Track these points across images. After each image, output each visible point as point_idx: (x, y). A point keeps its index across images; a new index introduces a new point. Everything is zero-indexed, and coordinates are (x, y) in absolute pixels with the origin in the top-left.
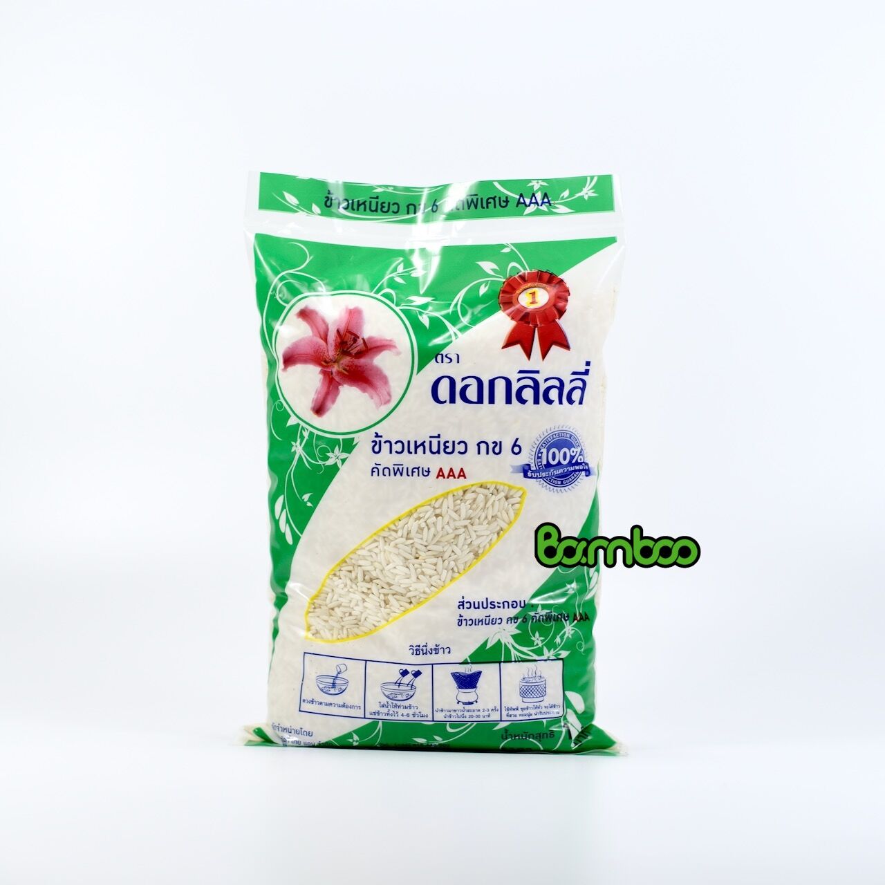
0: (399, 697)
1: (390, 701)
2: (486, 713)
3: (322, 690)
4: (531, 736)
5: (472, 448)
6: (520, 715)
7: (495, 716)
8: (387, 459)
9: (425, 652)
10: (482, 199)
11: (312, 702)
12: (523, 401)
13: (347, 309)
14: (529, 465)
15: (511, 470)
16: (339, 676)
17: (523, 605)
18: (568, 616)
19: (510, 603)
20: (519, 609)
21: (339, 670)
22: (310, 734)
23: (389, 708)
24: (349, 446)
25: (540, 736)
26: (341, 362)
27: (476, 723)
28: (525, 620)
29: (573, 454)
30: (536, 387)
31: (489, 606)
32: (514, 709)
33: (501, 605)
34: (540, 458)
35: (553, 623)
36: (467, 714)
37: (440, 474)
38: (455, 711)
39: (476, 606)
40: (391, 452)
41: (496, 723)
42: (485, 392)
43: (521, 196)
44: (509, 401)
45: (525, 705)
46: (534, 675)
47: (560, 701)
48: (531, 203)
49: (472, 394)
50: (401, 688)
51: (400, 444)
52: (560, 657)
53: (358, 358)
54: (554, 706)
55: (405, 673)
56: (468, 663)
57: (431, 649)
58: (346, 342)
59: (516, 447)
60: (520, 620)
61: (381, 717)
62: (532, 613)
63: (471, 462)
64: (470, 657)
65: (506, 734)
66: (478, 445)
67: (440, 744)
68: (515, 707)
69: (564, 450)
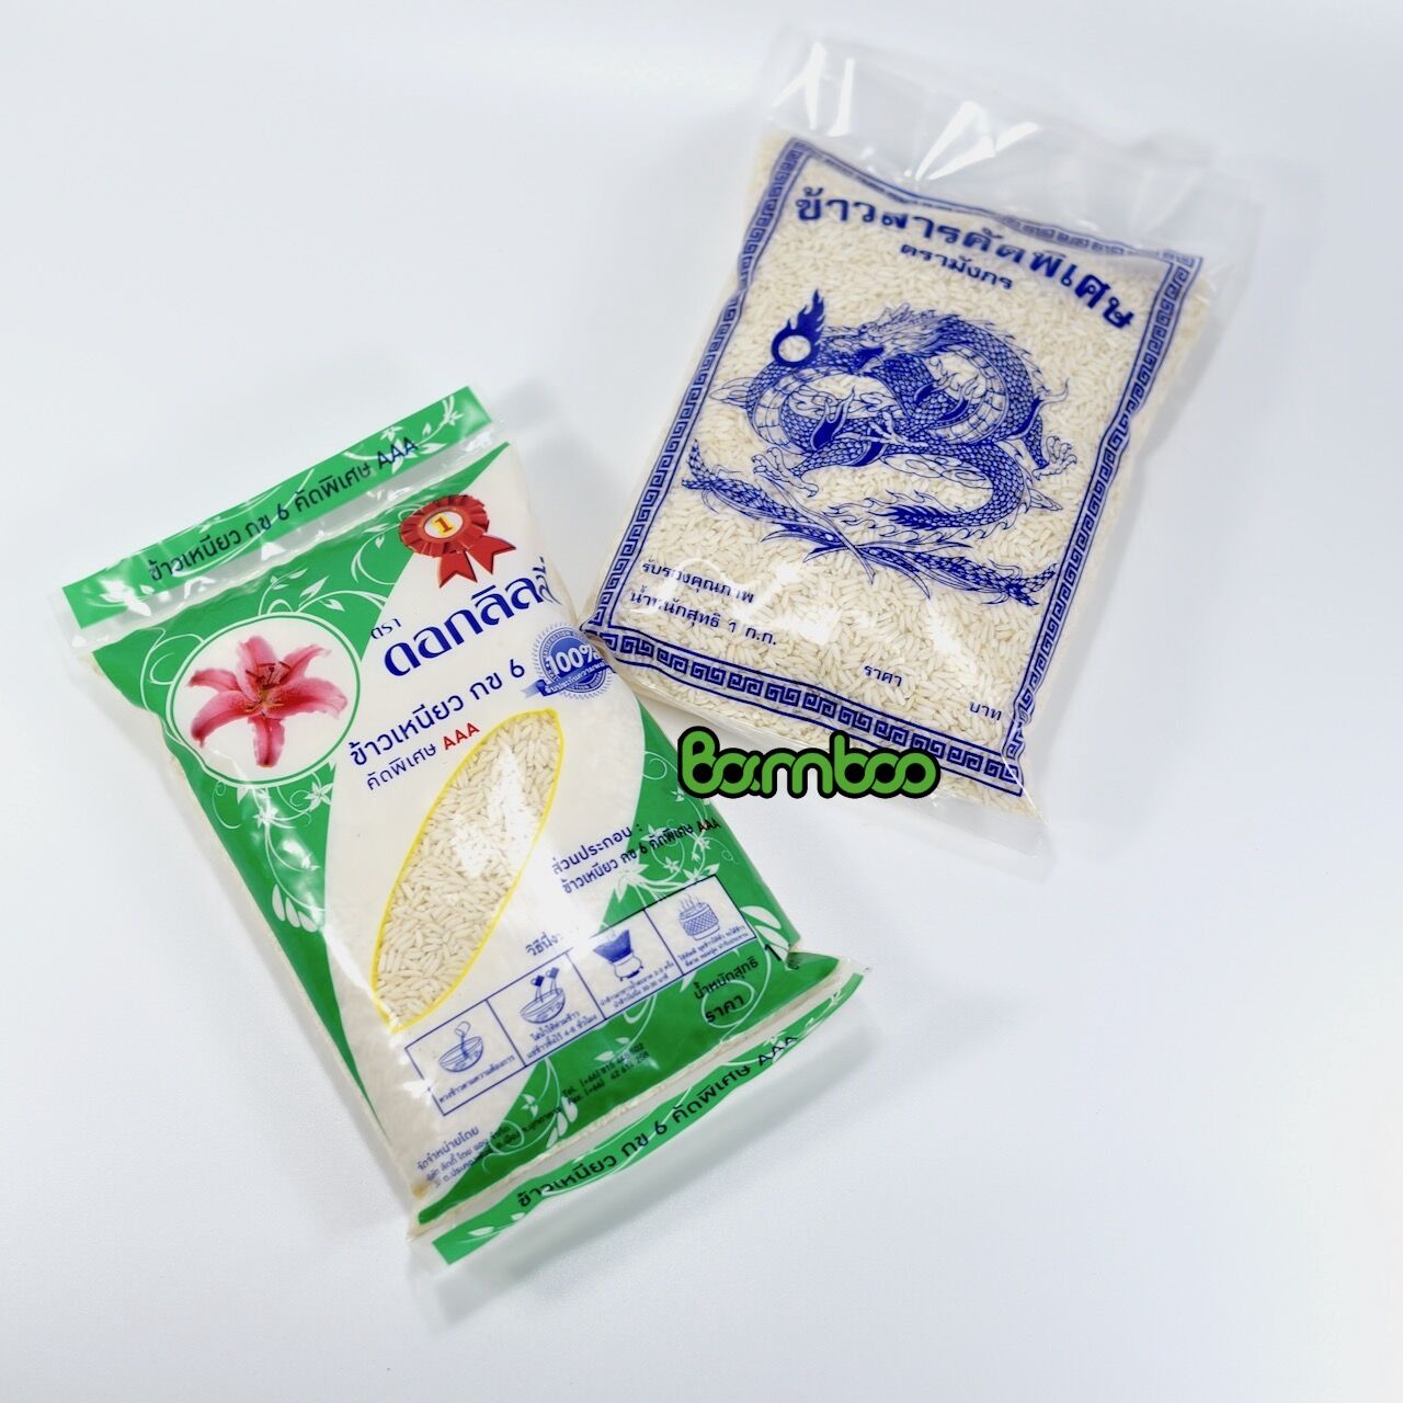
0: (550, 1014)
1: (543, 1025)
2: (661, 975)
3: (455, 1071)
4: (730, 976)
5: (468, 698)
6: (702, 956)
7: (673, 973)
8: (377, 763)
9: (547, 943)
10: (340, 479)
11: (453, 1092)
12: (495, 622)
13: (241, 645)
14: (542, 681)
15: (524, 695)
16: (465, 1039)
17: (628, 833)
18: (690, 827)
19: (612, 839)
20: (626, 840)
21: (461, 1034)
22: (474, 1132)
23: (547, 1035)
24: (326, 775)
25: (740, 972)
26: (268, 698)
27: (656, 994)
28: (644, 850)
29: (585, 652)
30: (500, 600)
31: (589, 853)
32: (691, 954)
33: (603, 845)
34: (549, 669)
35: (678, 840)
36: (639, 988)
37: (448, 743)
38: (623, 992)
39: (575, 860)
40: (379, 753)
41: (678, 982)
42: (448, 636)
43: (380, 454)
44: (478, 629)
45: (701, 943)
46: (691, 905)
47: (740, 922)
48: (394, 457)
49: (433, 645)
50: (546, 1000)
51: (384, 739)
52: (711, 873)
53: (285, 683)
54: (736, 930)
55: (539, 982)
56: (607, 929)
57: (553, 937)
58: (263, 677)
59: (516, 670)
60: (638, 852)
61: (543, 1052)
62: (646, 838)
63: (474, 711)
64: (605, 921)
65: (699, 989)
66: (472, 690)
67: (631, 1050)
68: (690, 951)
69: (572, 650)
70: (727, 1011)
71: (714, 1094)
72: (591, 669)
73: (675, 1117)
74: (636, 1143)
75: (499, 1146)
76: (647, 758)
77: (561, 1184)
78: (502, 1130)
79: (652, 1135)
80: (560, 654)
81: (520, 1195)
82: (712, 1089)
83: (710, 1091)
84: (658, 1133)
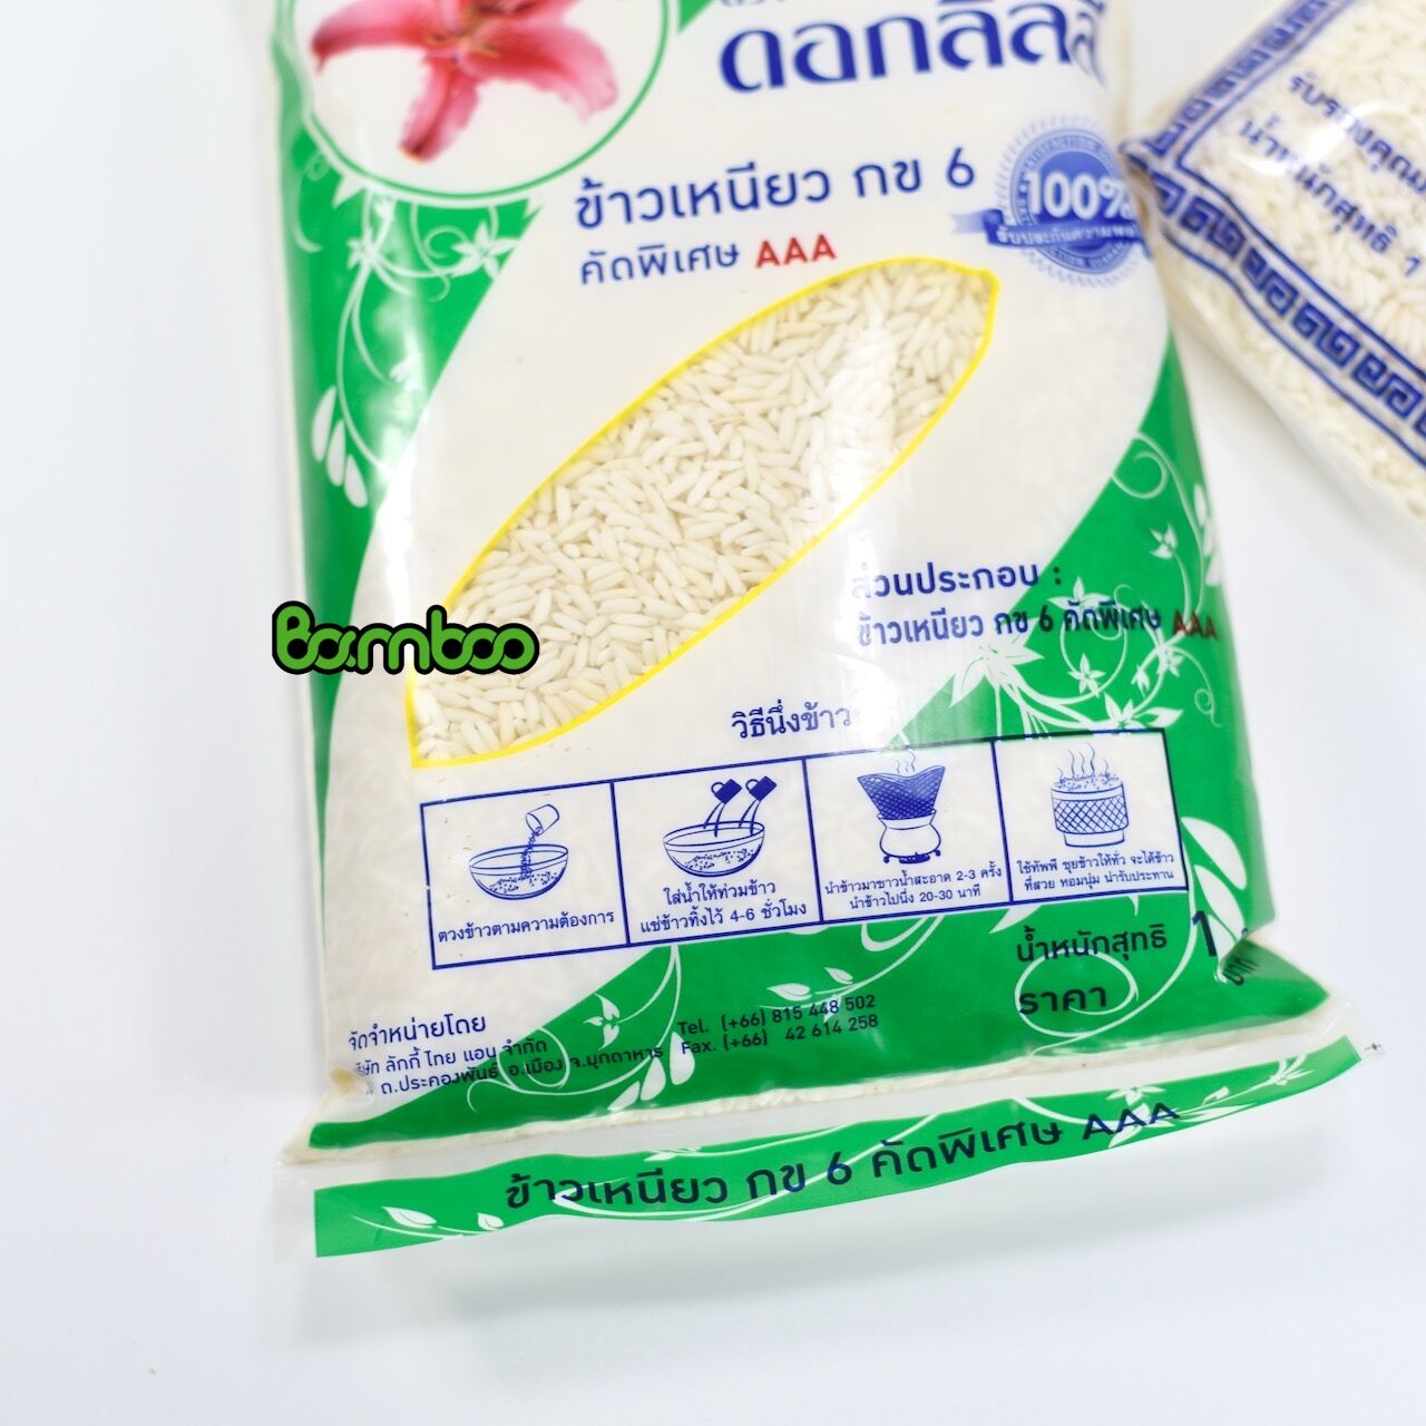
0: (720, 865)
1: (695, 881)
2: (967, 884)
3: (492, 893)
4: (1101, 943)
5: (843, 185)
6: (1063, 882)
7: (993, 890)
8: (618, 237)
9: (777, 725)
11: (469, 931)
12: (961, 63)
14: (998, 213)
15: (952, 224)
16: (538, 840)
17: (1029, 577)
18: (1157, 617)
19: (995, 575)
20: (1020, 589)
21: (535, 825)
22: (477, 1025)
23: (695, 902)
24: (513, 220)
25: (1125, 942)
26: (479, 33)
27: (941, 916)
28: (1047, 624)
29: (1108, 194)
30: (990, 27)
31: (938, 583)
32: (1044, 867)
33: (971, 581)
34: (1024, 195)
35: (1122, 632)
36: (914, 890)
37: (766, 255)
38: (880, 884)
39: (903, 586)
40: (629, 218)
41: (997, 909)
42: (860, 53)
44: (922, 63)
45: (1074, 855)
46: (1089, 771)
47: (1170, 845)
49: (826, 59)
50: (723, 835)
51: (651, 198)
52: (1156, 724)
54: (1155, 857)
55: (727, 792)
56: (902, 747)
57: (795, 717)
59: (959, 170)
60: (1033, 623)
61: (674, 933)
62: (1061, 603)
63: (843, 217)
64: (908, 729)
65: (1029, 942)
66: (858, 175)
67: (847, 1000)
68: (1045, 861)
69: (1084, 179)
70: (1066, 1008)
71: (970, 1153)
72: (1105, 232)
73: (877, 1162)
74: (779, 1176)
75: (513, 1071)
76: (1137, 446)
77: (601, 1194)
78: (533, 1044)
79: (816, 1179)
80: (1057, 177)
81: (517, 1178)
82: (972, 1138)
83: (966, 1143)
84: (831, 1178)
